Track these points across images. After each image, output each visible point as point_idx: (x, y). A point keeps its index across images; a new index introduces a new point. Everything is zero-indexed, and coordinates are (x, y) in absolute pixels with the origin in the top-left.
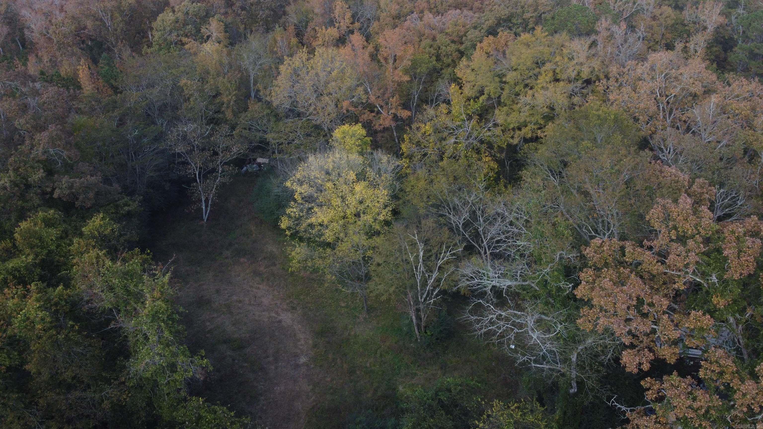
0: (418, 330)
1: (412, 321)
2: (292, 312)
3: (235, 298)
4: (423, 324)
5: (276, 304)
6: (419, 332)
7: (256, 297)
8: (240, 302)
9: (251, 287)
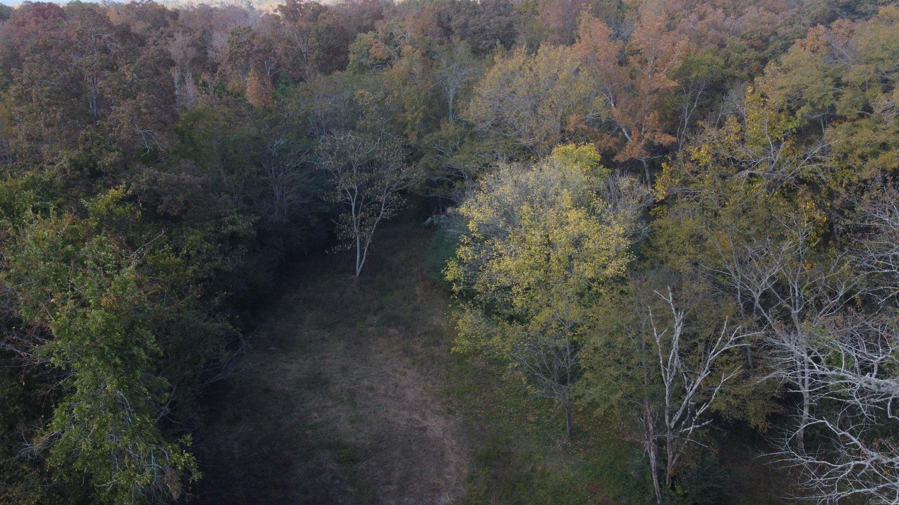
0: (659, 481)
1: (649, 463)
2: (446, 418)
3: (366, 382)
4: (670, 471)
5: (426, 400)
6: (661, 486)
7: (397, 386)
8: (372, 389)
9: (395, 370)
